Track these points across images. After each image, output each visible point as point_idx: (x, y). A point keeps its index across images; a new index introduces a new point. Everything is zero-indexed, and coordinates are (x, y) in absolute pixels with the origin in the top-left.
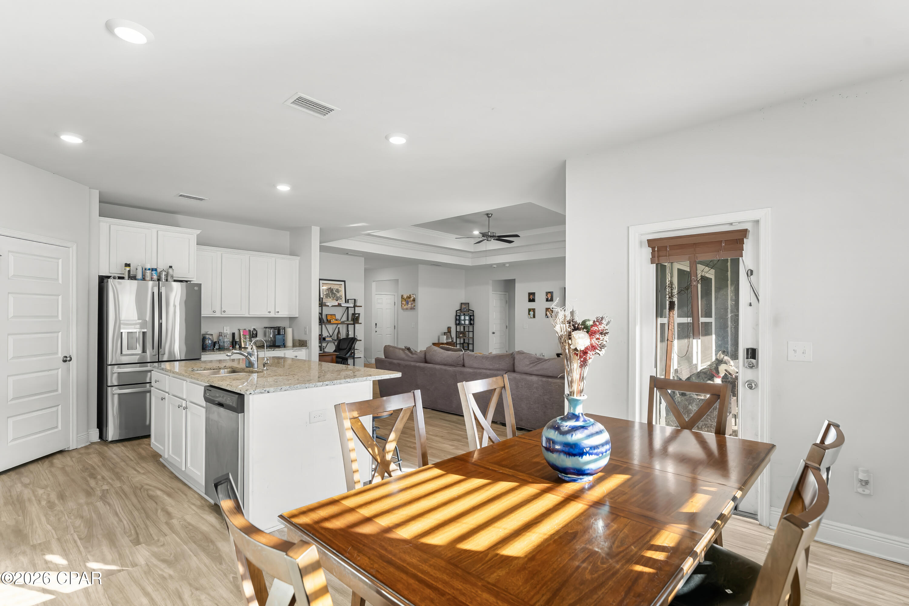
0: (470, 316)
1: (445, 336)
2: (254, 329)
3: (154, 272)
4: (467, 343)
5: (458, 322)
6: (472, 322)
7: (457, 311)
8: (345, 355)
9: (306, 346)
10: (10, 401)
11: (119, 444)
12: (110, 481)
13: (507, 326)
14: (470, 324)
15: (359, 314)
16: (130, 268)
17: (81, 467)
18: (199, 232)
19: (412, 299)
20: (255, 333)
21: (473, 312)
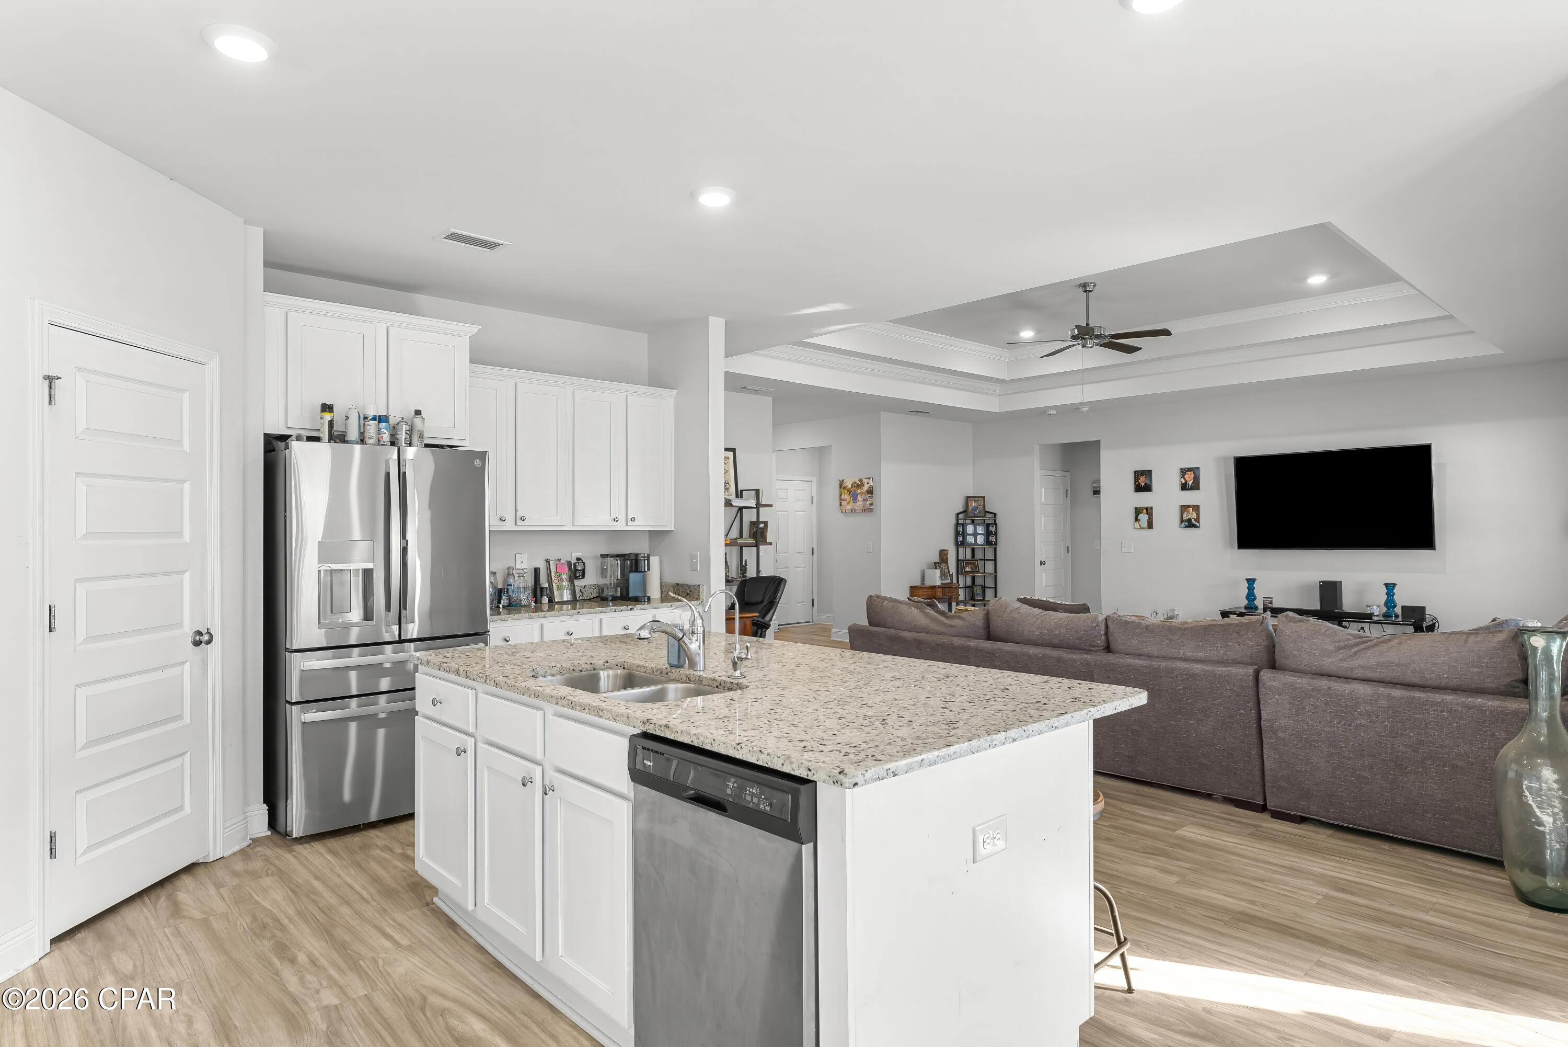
0: (988, 525)
1: (938, 572)
2: (578, 559)
3: (383, 425)
4: (981, 586)
5: (960, 539)
6: (993, 539)
7: (958, 514)
8: (763, 617)
9: (697, 599)
10: (80, 750)
11: (318, 846)
12: (333, 972)
13: (1068, 547)
14: (989, 543)
15: (766, 523)
16: (332, 414)
17: (248, 921)
18: (474, 329)
19: (866, 488)
20: (580, 567)
21: (995, 516)
